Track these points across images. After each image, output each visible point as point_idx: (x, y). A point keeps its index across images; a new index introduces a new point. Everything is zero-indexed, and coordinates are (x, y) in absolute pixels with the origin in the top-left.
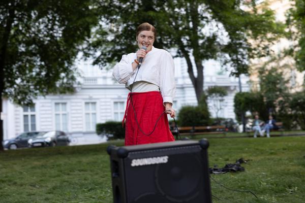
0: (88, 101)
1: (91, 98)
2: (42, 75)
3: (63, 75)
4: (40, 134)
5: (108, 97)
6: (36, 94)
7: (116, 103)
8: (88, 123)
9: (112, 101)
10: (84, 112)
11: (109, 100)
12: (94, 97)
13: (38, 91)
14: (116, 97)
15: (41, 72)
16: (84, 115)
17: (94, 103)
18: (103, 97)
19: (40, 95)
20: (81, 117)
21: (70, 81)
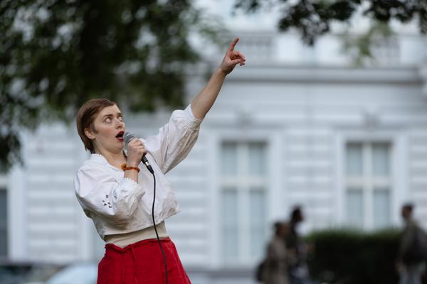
0: (232, 134)
1: (245, 122)
2: (62, 38)
3: (147, 38)
4: (36, 273)
5: (319, 116)
6: (33, 112)
7: (354, 146)
8: (230, 232)
9: (339, 139)
10: (215, 180)
11: (323, 132)
12: (262, 117)
13: (40, 101)
14: (356, 118)
15: (55, 22)
16: (213, 196)
17: (259, 146)
18: (300, 116)
19: (47, 117)
20: (202, 203)
21: (175, 66)
